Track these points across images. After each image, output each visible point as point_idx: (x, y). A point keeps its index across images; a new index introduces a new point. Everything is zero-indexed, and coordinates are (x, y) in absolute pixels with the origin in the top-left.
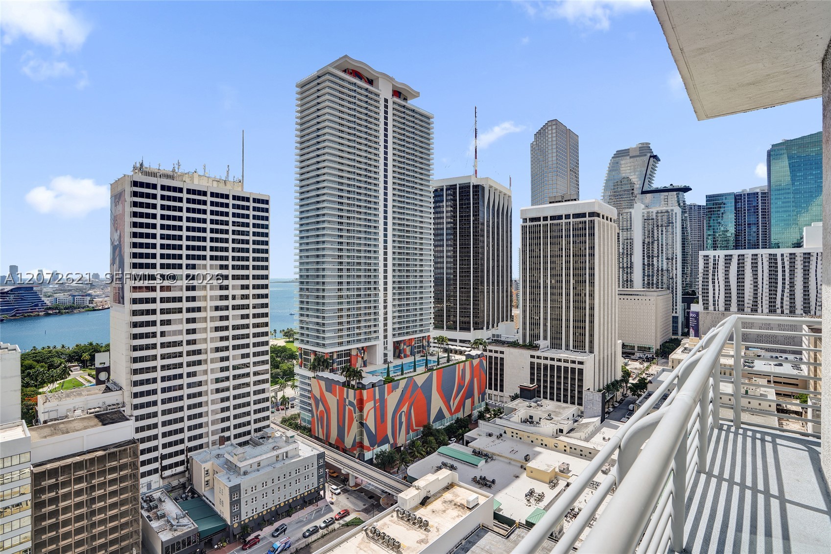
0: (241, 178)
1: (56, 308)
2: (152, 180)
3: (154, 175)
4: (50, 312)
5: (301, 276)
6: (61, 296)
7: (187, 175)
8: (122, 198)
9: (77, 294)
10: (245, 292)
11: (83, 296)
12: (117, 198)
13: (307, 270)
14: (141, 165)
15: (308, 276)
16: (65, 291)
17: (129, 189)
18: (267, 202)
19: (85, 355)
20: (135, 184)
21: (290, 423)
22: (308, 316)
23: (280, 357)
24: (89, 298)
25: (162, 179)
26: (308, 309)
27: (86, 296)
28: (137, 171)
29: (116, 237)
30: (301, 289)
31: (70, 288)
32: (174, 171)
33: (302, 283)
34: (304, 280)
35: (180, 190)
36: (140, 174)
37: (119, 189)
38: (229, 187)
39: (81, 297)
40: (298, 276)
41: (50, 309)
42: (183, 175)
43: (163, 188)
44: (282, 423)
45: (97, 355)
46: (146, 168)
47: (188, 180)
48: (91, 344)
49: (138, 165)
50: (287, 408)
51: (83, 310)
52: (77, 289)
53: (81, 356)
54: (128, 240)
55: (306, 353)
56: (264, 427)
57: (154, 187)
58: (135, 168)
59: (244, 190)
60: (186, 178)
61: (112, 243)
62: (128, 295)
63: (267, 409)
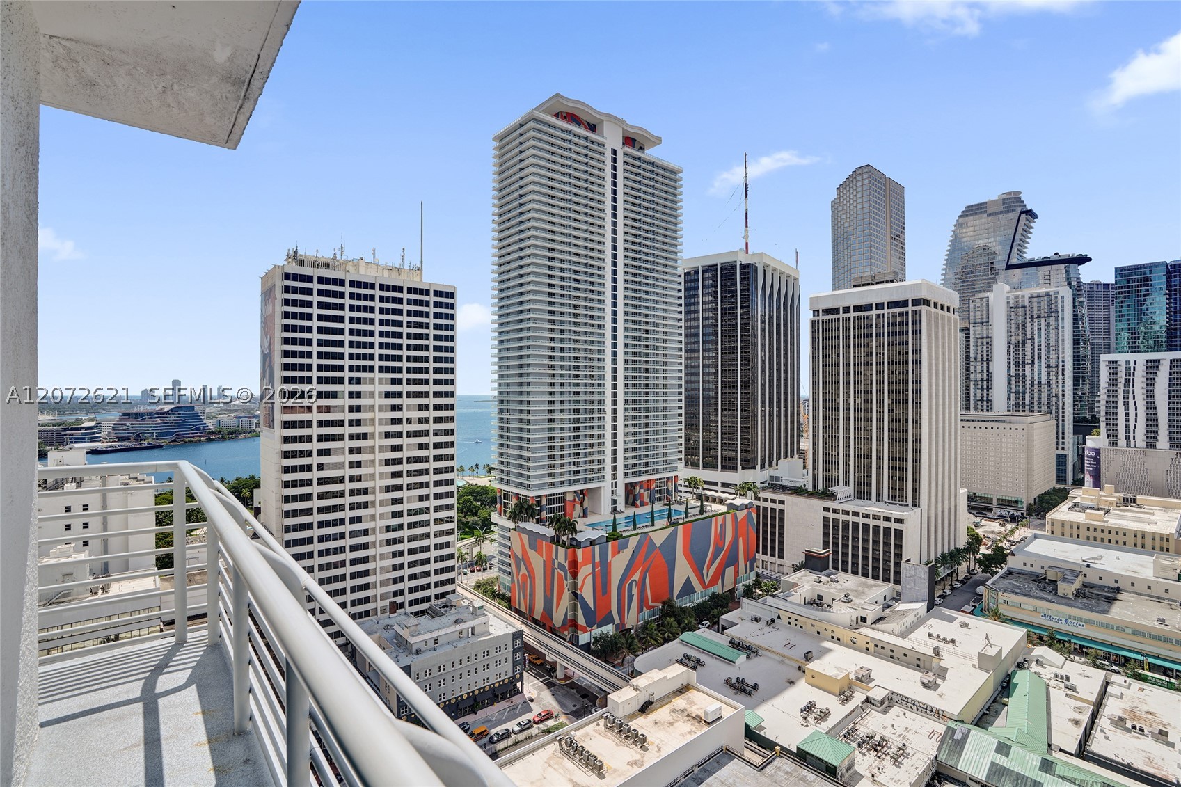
0: (419, 265)
1: (219, 433)
2: (307, 271)
3: (310, 264)
4: (213, 437)
5: (500, 393)
6: (224, 417)
7: (351, 263)
8: (272, 296)
9: (243, 415)
10: (424, 414)
11: (249, 417)
12: (267, 294)
13: (508, 384)
14: (296, 252)
15: (508, 393)
16: (230, 411)
17: (280, 283)
18: (452, 295)
19: (245, 491)
20: (287, 276)
21: (484, 588)
22: (508, 446)
23: (479, 501)
24: (255, 421)
25: (319, 269)
26: (508, 437)
27: (254, 417)
28: (290, 260)
29: (266, 345)
30: (500, 410)
31: (236, 408)
32: (334, 258)
33: (501, 402)
34: (504, 398)
35: (342, 283)
36: (294, 264)
37: (269, 284)
38: (403, 276)
39: (247, 419)
40: (496, 393)
41: (212, 433)
42: (346, 263)
43: (321, 280)
44: (474, 589)
45: (255, 491)
46: (301, 256)
47: (352, 269)
48: (253, 478)
49: (292, 253)
50: (485, 569)
51: (249, 435)
52: (243, 410)
53: (241, 492)
54: (279, 348)
55: (507, 496)
56: (448, 593)
57: (310, 279)
58: (288, 256)
59: (424, 280)
60: (350, 267)
61: (262, 352)
62: (279, 417)
63: (452, 569)
